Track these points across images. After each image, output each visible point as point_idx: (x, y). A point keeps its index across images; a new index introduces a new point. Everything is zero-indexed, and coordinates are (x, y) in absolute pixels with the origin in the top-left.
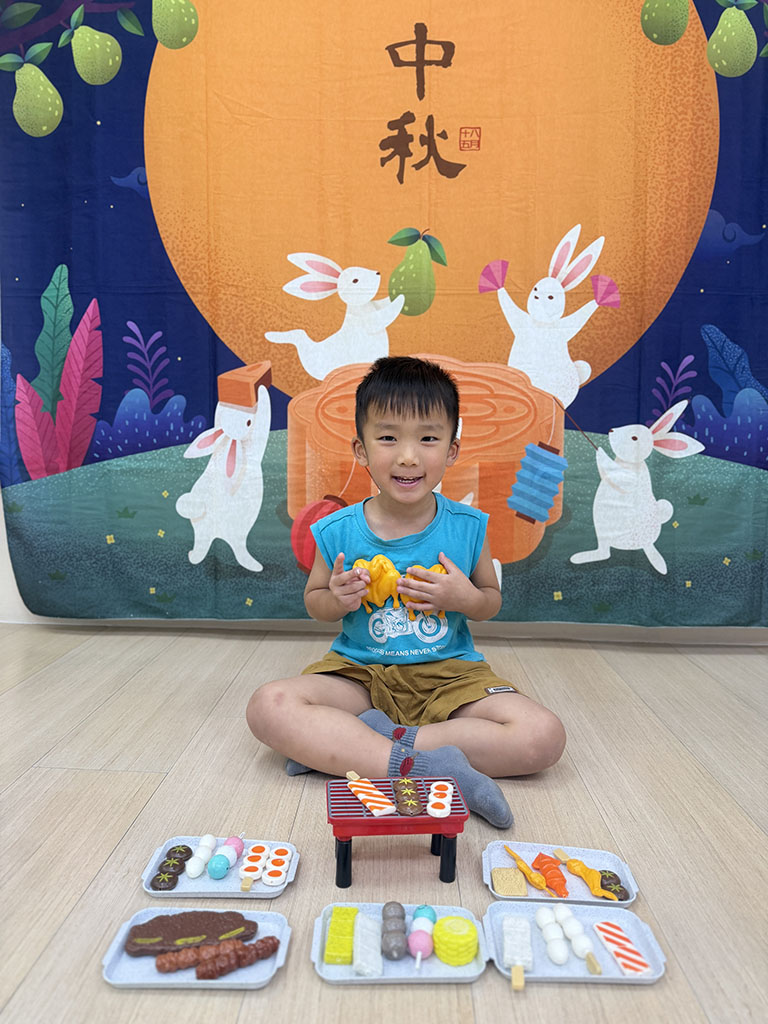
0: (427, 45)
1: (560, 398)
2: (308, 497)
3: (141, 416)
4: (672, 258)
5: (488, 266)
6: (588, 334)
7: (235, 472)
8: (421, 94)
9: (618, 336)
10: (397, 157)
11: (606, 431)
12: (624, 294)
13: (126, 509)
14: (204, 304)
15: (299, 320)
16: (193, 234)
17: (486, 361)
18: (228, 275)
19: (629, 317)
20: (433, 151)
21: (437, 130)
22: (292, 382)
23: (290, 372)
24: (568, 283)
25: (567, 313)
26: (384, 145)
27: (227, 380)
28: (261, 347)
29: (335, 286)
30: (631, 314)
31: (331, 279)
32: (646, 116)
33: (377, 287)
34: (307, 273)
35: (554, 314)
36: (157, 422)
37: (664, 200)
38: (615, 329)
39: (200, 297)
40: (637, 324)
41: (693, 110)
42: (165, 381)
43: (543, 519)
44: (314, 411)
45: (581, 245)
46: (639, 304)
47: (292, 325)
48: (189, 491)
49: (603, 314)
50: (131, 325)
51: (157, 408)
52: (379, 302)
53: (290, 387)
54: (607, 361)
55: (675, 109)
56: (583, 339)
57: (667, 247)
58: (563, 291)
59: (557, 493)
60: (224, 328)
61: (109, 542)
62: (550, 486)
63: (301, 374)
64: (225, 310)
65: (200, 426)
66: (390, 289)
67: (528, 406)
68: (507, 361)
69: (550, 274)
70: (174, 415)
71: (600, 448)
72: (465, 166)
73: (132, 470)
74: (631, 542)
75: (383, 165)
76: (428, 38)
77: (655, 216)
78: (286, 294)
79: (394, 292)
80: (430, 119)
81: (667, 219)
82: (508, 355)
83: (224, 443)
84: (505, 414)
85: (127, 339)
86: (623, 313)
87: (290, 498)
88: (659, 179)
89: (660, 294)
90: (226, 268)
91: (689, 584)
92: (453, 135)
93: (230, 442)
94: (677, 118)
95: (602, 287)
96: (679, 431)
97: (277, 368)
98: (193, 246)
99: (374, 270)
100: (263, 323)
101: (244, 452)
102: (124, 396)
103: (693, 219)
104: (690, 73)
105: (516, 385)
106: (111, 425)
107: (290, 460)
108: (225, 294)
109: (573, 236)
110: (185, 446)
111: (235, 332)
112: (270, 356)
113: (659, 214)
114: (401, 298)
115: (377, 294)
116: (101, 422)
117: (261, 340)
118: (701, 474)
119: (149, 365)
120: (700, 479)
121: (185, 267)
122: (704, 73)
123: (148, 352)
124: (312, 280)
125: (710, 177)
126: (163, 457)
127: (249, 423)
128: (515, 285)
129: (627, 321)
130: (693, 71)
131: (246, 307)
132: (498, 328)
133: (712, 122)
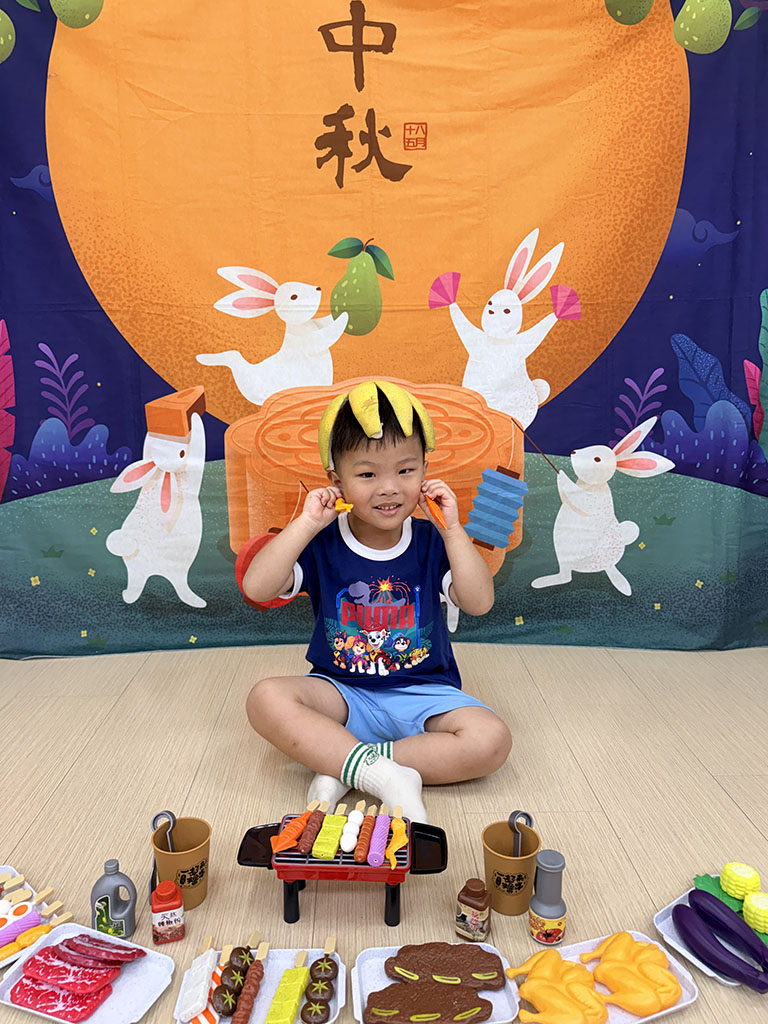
0: (365, 27)
1: (519, 419)
2: (251, 530)
3: (59, 447)
4: (637, 264)
5: (438, 280)
6: (547, 350)
7: (171, 507)
8: (360, 84)
9: (578, 351)
10: (335, 158)
11: (568, 453)
12: (585, 305)
13: (52, 549)
14: (124, 324)
15: (233, 340)
16: (107, 245)
17: (439, 382)
18: (151, 292)
19: (590, 330)
20: (375, 150)
21: (379, 127)
22: (228, 408)
23: (226, 397)
24: (526, 295)
25: (524, 329)
26: (320, 143)
27: (156, 408)
28: (192, 372)
29: (271, 303)
30: (592, 327)
31: (268, 296)
32: (607, 106)
33: (318, 303)
34: (241, 289)
35: (510, 329)
36: (77, 455)
37: (629, 199)
38: (576, 344)
39: (119, 316)
40: (598, 337)
41: (661, 94)
42: (84, 409)
43: (503, 545)
44: (253, 439)
45: (540, 251)
46: (600, 316)
47: (225, 346)
48: (120, 528)
49: (563, 329)
50: (43, 347)
51: (76, 439)
52: (320, 320)
53: (226, 414)
54: (567, 379)
55: (641, 95)
56: (542, 355)
57: (631, 252)
58: (520, 303)
59: (517, 518)
60: (150, 352)
61: (34, 584)
62: (510, 511)
63: (237, 399)
64: (150, 332)
65: (125, 458)
66: (333, 306)
67: (483, 429)
68: (461, 382)
69: (506, 286)
70: (96, 446)
71: (561, 472)
72: (411, 167)
73: (55, 507)
74: (593, 565)
75: (319, 167)
76: (366, 19)
77: (619, 217)
78: (218, 311)
79: (337, 309)
80: (371, 115)
81: (632, 221)
82: (463, 376)
83: (156, 477)
84: (459, 438)
85: (40, 363)
86: (584, 325)
87: (232, 532)
88: (623, 175)
89: (623, 305)
90: (150, 285)
91: (657, 606)
92: (397, 133)
93: (164, 474)
94: (643, 105)
95: (562, 297)
96: (646, 450)
97: (211, 393)
98: (109, 259)
99: (313, 285)
100: (193, 344)
101: (179, 486)
102: (39, 426)
103: (660, 219)
104: (656, 56)
105: (471, 407)
106: (27, 459)
107: (230, 492)
108: (149, 313)
109: (530, 242)
110: (110, 479)
111: (162, 356)
112: (203, 380)
113: (623, 216)
114: (345, 316)
115: (318, 311)
116: (17, 456)
117: (192, 363)
118: (670, 493)
119: (65, 392)
120: (667, 498)
121: (100, 281)
122: (673, 54)
123: (63, 378)
124: (245, 296)
125: (678, 172)
126: (87, 492)
127: (182, 454)
128: (469, 299)
129: (589, 335)
130: (658, 54)
131: (174, 327)
132: (451, 346)
133: (682, 107)
